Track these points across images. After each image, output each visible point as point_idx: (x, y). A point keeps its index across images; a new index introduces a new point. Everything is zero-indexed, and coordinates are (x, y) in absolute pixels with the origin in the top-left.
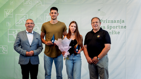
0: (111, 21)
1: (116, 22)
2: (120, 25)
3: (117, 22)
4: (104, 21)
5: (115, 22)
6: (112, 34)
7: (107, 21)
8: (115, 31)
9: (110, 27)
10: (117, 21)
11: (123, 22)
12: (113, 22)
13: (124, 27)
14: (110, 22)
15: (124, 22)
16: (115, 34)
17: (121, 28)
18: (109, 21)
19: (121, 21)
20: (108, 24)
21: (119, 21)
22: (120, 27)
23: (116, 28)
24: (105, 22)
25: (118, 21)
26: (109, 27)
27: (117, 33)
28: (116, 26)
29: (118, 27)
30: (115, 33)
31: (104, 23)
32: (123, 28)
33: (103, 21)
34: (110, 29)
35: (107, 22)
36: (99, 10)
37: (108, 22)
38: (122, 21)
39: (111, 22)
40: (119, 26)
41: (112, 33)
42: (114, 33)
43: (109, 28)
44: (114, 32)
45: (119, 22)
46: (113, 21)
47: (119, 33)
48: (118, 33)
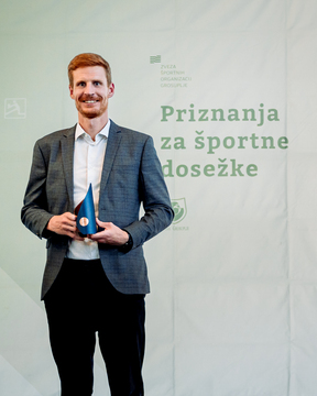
0: (214, 111)
1: (237, 119)
2: (260, 132)
3: (241, 115)
4: (180, 112)
5: (234, 116)
6: (220, 174)
7: (192, 112)
8: (233, 161)
9: (210, 139)
10: (246, 111)
11: (274, 116)
12: (222, 119)
13: (276, 144)
14: (210, 115)
15: (276, 119)
16: (234, 174)
17: (265, 147)
18: (206, 111)
19: (262, 111)
20: (198, 126)
21: (253, 111)
22: (259, 142)
23: (241, 147)
24: (186, 117)
25: (249, 114)
26: (206, 142)
27: (243, 170)
28: (241, 139)
29: (248, 144)
30: (236, 170)
31: (180, 119)
32: (272, 147)
33: (176, 113)
34: (211, 152)
35: (192, 119)
36: (155, 59)
37: (201, 119)
38: (266, 114)
39: (214, 119)
40: (254, 138)
41: (217, 171)
42: (229, 170)
43: (207, 148)
44: (230, 164)
45: (253, 119)
46: (221, 111)
47: (252, 169)
48: (248, 170)
